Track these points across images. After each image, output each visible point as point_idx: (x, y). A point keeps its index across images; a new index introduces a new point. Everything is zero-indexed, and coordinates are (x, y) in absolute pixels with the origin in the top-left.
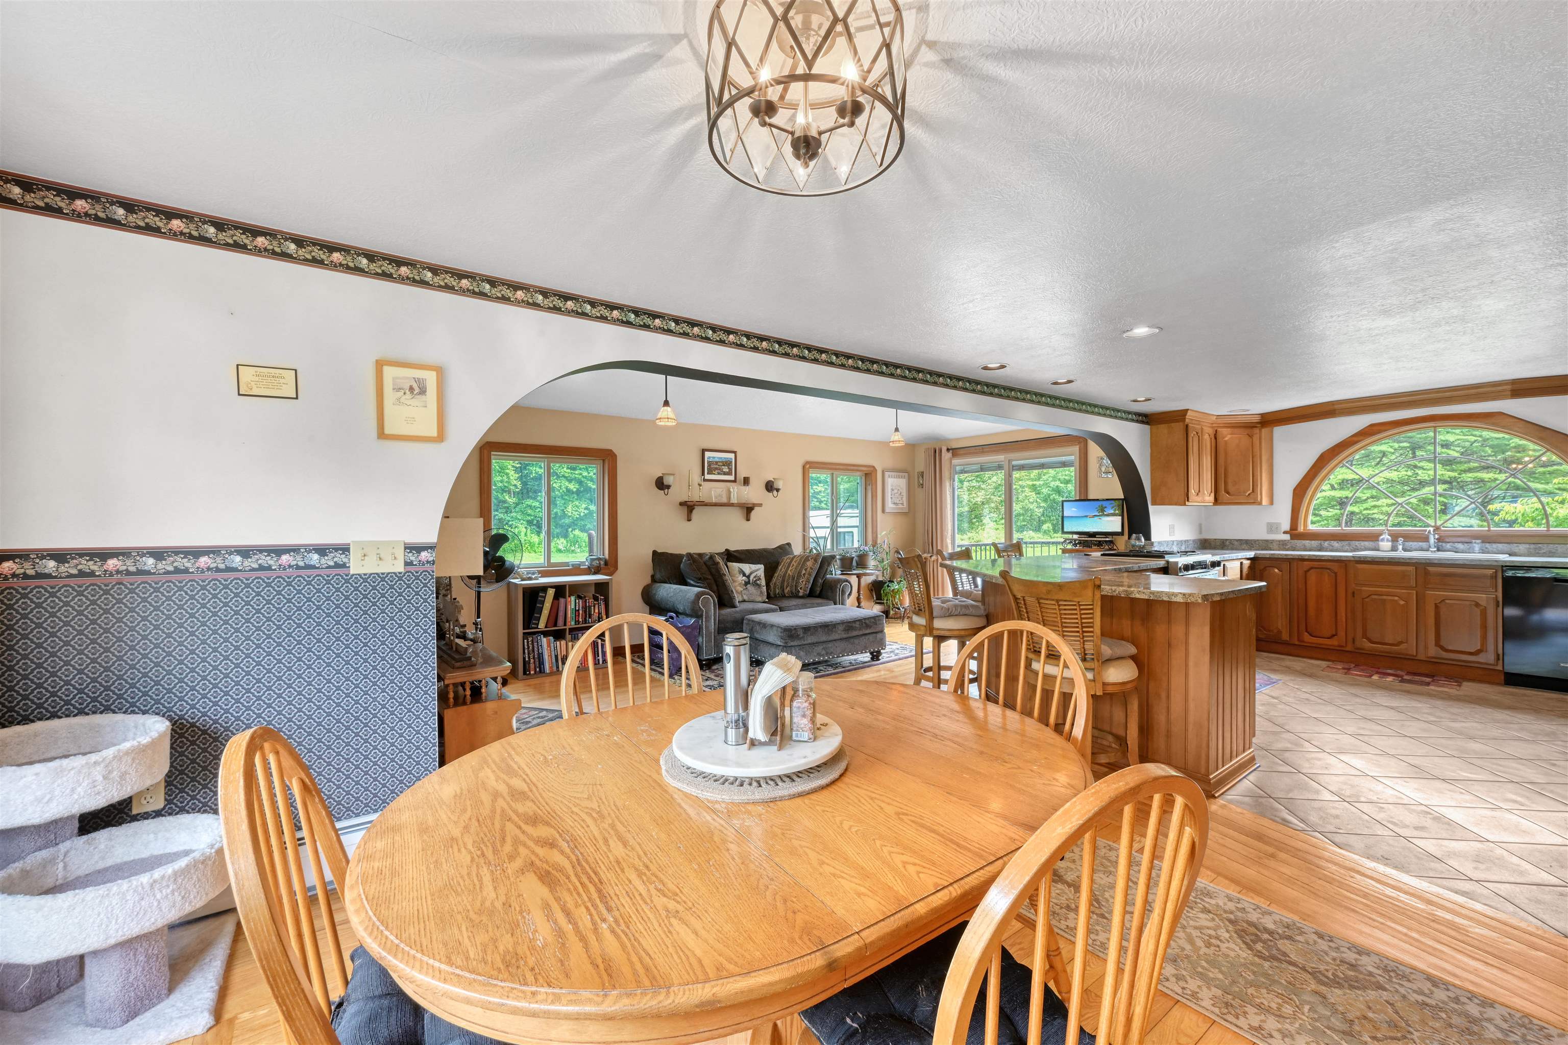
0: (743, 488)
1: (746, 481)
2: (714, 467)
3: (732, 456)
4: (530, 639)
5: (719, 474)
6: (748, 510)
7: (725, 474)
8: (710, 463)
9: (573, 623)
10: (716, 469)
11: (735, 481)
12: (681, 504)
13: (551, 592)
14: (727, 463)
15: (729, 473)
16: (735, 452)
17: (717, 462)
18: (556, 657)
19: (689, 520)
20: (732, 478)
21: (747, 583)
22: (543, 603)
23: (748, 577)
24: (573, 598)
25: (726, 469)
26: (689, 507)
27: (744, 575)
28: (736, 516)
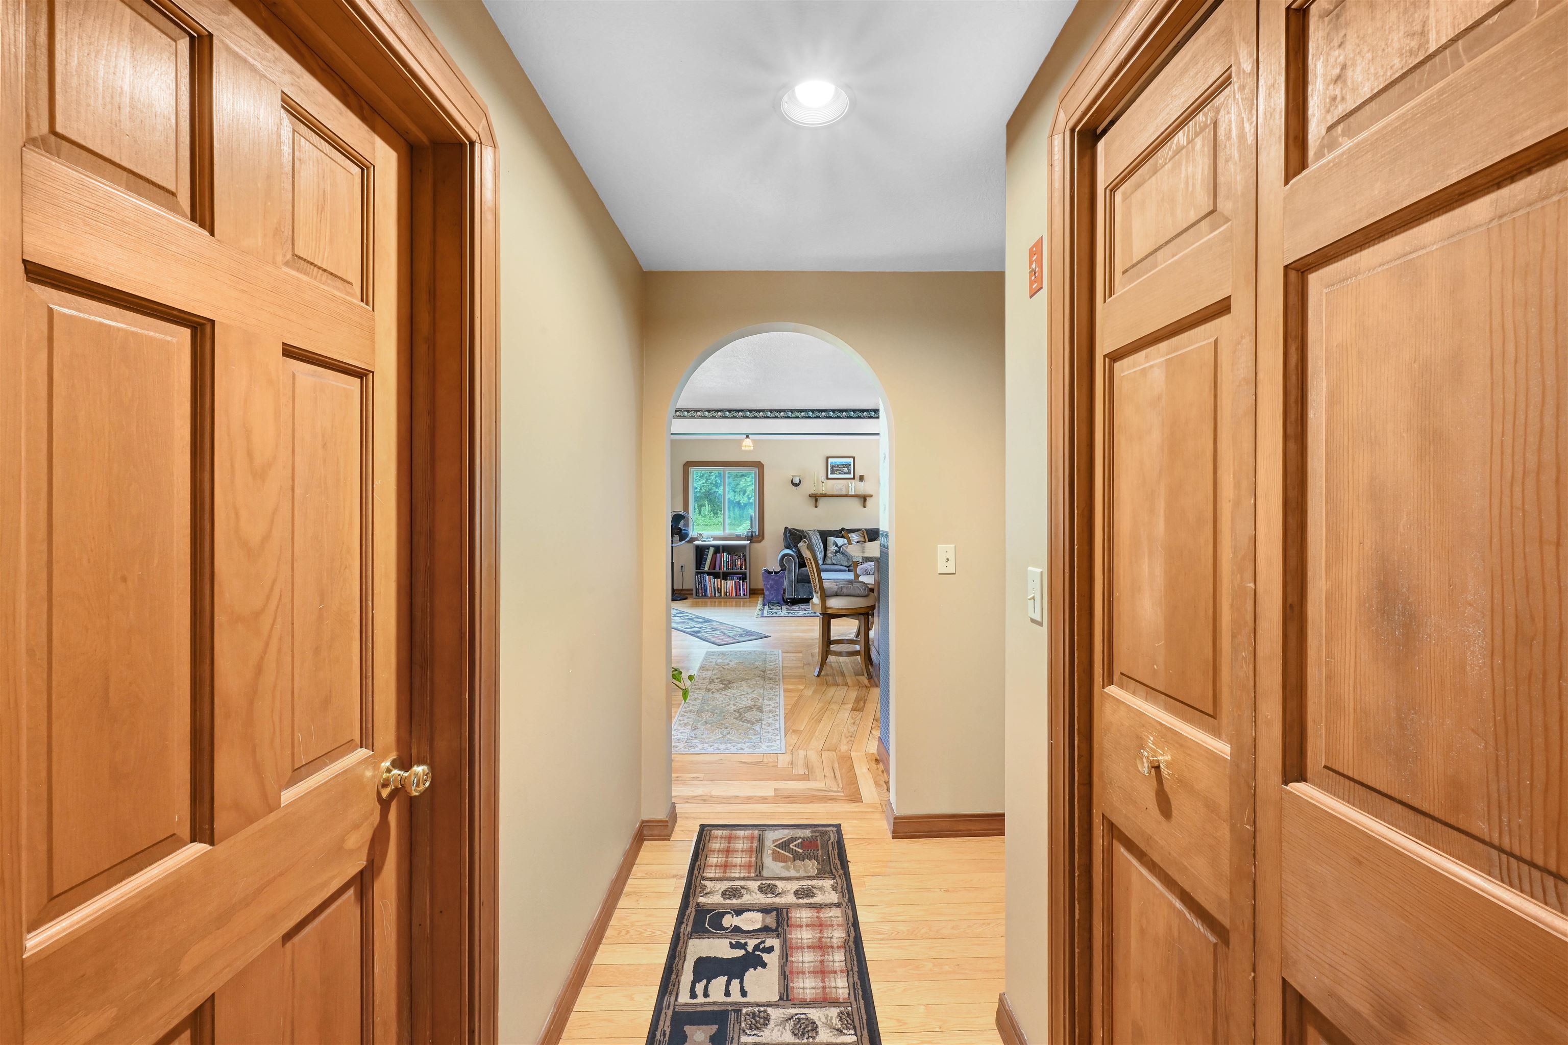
0: (862, 484)
1: (862, 478)
2: (835, 469)
3: (851, 460)
4: (699, 576)
5: (840, 473)
6: (864, 499)
7: (845, 473)
8: (832, 466)
9: (725, 569)
10: (838, 470)
11: (854, 478)
12: (810, 496)
13: (712, 550)
14: (847, 465)
15: (849, 473)
16: (854, 458)
17: (838, 466)
18: (714, 588)
19: (816, 507)
20: (851, 476)
21: (836, 552)
22: (707, 555)
23: (840, 548)
24: (725, 554)
25: (846, 470)
26: (816, 498)
27: (837, 546)
28: (856, 504)
